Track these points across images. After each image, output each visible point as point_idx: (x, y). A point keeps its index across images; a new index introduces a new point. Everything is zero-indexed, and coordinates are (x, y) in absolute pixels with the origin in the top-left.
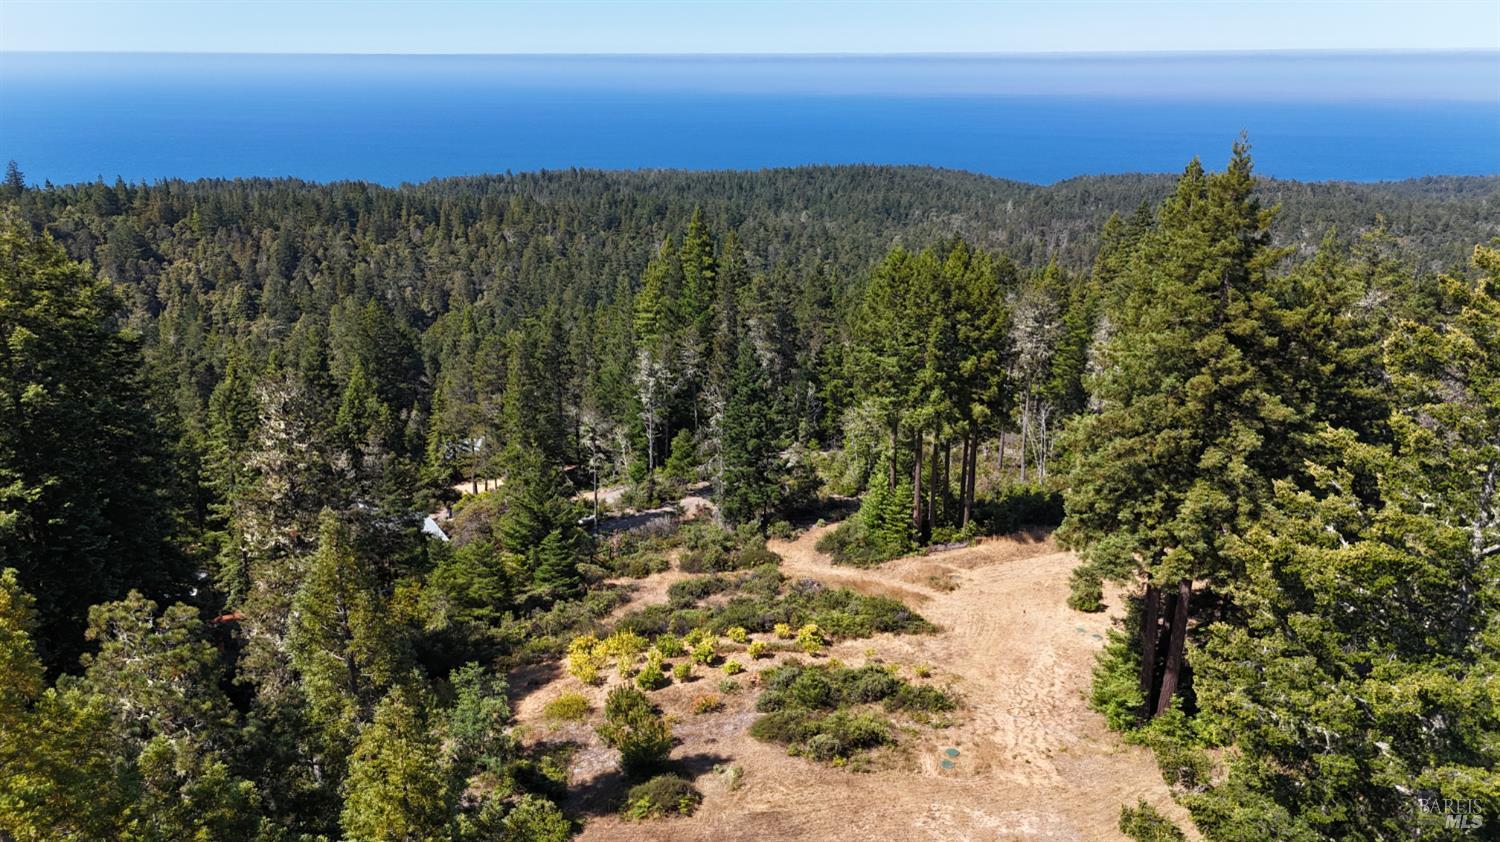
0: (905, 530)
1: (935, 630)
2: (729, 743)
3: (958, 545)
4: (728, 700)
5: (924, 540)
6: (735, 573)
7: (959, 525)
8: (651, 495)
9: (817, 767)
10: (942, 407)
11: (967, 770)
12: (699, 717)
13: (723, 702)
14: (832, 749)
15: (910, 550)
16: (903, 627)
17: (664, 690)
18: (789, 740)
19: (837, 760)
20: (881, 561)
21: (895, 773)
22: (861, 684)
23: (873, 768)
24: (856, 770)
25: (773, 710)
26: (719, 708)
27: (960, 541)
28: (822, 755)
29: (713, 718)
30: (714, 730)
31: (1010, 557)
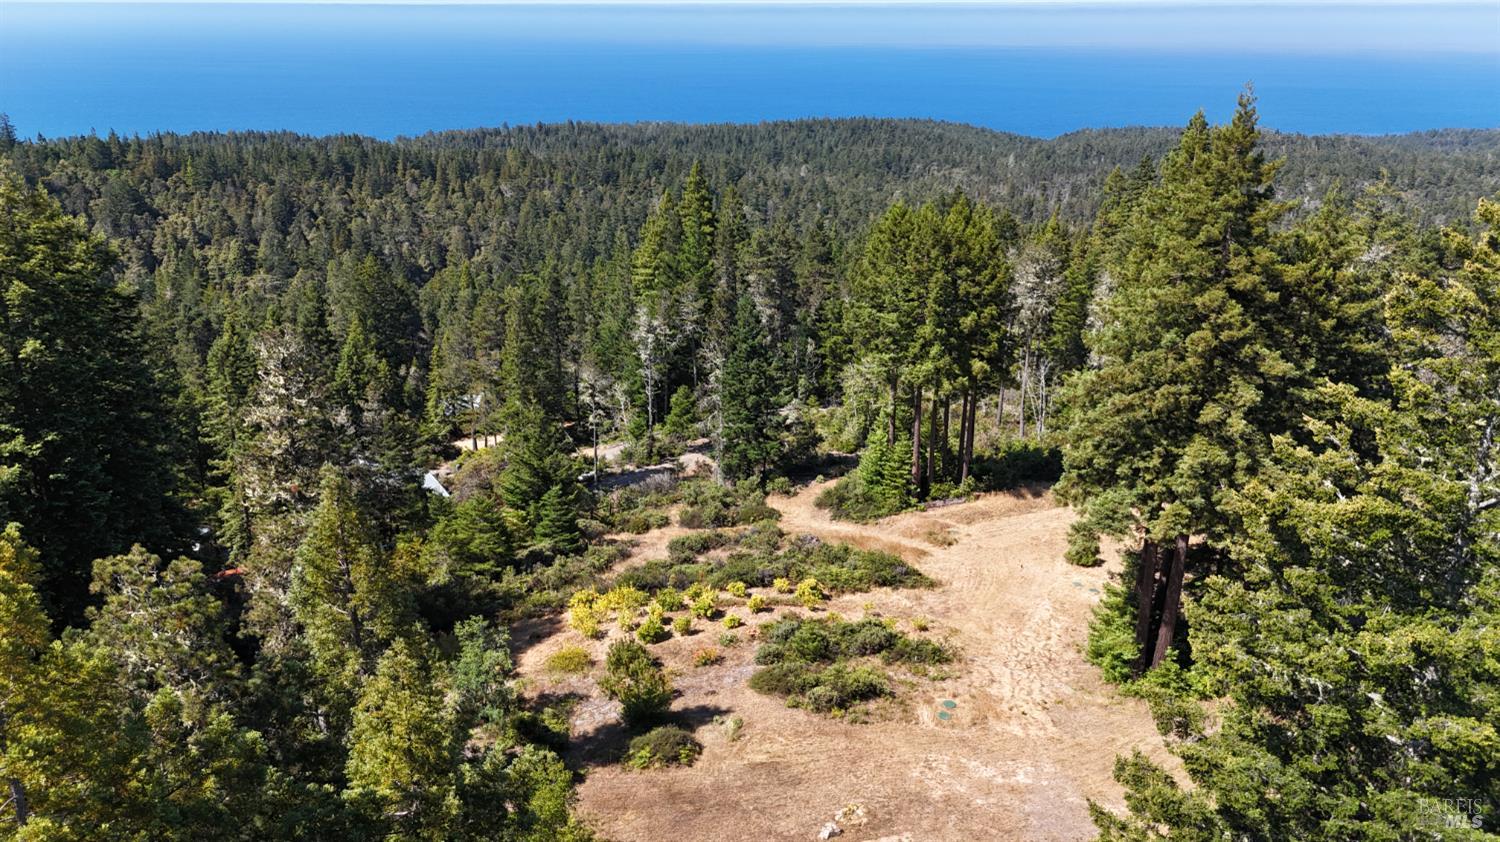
0: (904, 485)
1: (932, 585)
2: (729, 695)
3: (956, 500)
4: (728, 653)
5: (923, 496)
6: (735, 529)
7: (957, 482)
8: (651, 451)
9: (816, 718)
10: (941, 363)
11: (963, 721)
12: (699, 669)
13: (723, 655)
14: (830, 700)
15: (909, 505)
16: (901, 582)
17: (665, 644)
18: (788, 692)
19: (836, 711)
20: (880, 516)
21: (892, 725)
22: (860, 637)
23: (870, 719)
24: (854, 722)
25: (772, 663)
26: (719, 660)
27: (958, 496)
28: (821, 707)
29: (713, 671)
30: (715, 683)
31: (1009, 512)
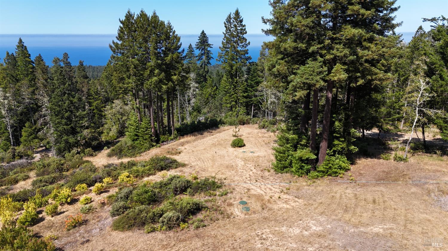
1: (184, 165)
2: (100, 239)
3: (171, 141)
4: (89, 217)
5: (157, 142)
7: (170, 134)
9: (171, 234)
11: (257, 209)
12: (71, 231)
13: (86, 218)
14: (178, 219)
15: (153, 146)
16: (170, 167)
17: (41, 224)
18: (143, 224)
19: (182, 225)
20: (142, 152)
24: (198, 227)
25: (123, 213)
26: (85, 222)
28: (171, 225)
29: (82, 229)
30: (86, 235)
31: (194, 141)
